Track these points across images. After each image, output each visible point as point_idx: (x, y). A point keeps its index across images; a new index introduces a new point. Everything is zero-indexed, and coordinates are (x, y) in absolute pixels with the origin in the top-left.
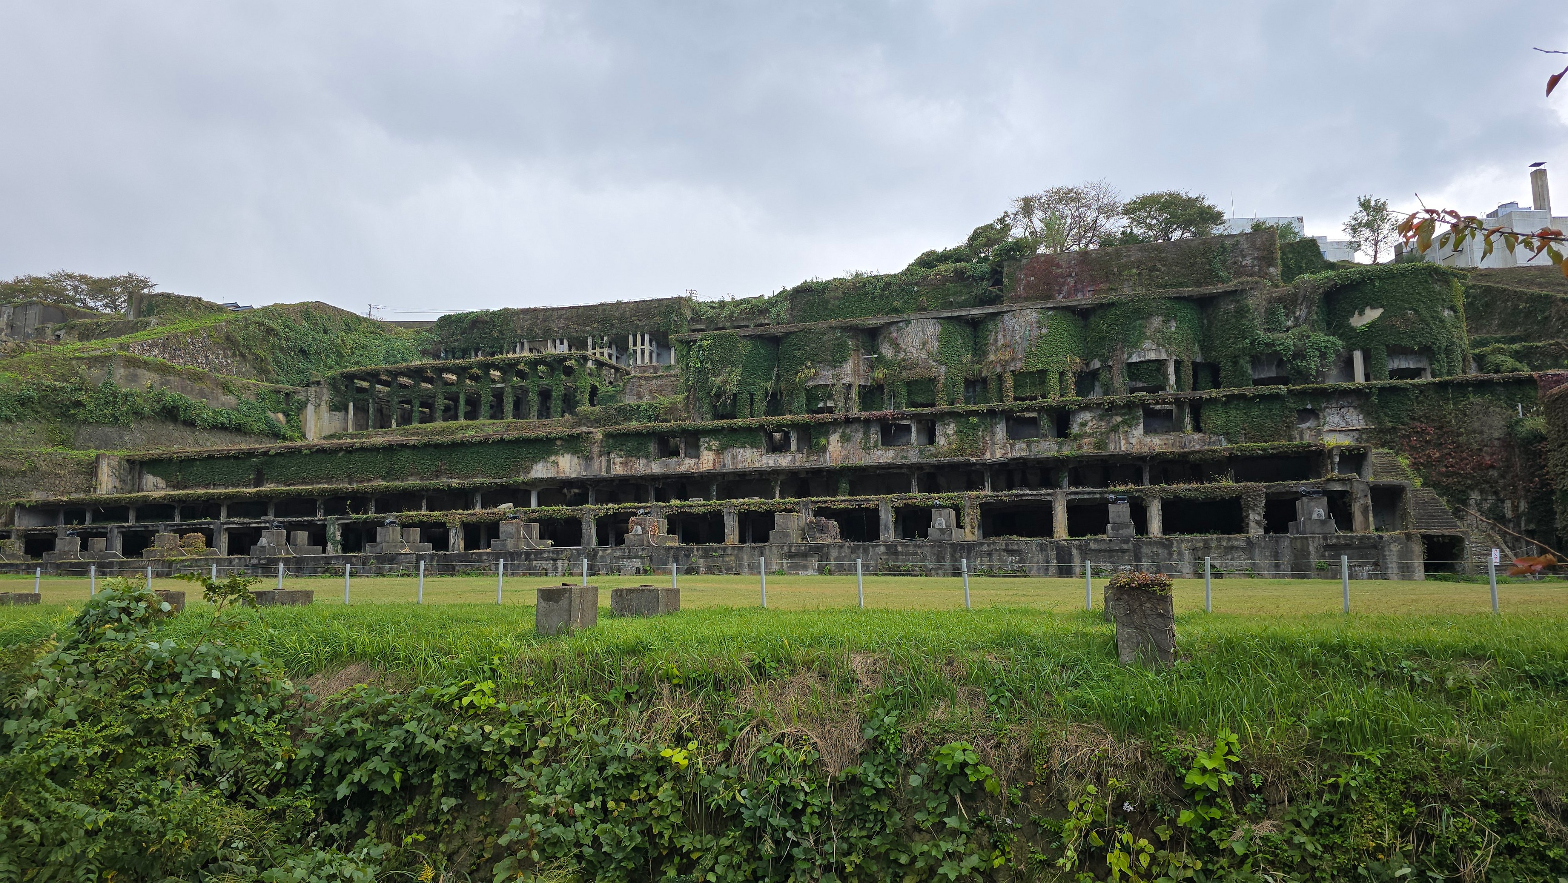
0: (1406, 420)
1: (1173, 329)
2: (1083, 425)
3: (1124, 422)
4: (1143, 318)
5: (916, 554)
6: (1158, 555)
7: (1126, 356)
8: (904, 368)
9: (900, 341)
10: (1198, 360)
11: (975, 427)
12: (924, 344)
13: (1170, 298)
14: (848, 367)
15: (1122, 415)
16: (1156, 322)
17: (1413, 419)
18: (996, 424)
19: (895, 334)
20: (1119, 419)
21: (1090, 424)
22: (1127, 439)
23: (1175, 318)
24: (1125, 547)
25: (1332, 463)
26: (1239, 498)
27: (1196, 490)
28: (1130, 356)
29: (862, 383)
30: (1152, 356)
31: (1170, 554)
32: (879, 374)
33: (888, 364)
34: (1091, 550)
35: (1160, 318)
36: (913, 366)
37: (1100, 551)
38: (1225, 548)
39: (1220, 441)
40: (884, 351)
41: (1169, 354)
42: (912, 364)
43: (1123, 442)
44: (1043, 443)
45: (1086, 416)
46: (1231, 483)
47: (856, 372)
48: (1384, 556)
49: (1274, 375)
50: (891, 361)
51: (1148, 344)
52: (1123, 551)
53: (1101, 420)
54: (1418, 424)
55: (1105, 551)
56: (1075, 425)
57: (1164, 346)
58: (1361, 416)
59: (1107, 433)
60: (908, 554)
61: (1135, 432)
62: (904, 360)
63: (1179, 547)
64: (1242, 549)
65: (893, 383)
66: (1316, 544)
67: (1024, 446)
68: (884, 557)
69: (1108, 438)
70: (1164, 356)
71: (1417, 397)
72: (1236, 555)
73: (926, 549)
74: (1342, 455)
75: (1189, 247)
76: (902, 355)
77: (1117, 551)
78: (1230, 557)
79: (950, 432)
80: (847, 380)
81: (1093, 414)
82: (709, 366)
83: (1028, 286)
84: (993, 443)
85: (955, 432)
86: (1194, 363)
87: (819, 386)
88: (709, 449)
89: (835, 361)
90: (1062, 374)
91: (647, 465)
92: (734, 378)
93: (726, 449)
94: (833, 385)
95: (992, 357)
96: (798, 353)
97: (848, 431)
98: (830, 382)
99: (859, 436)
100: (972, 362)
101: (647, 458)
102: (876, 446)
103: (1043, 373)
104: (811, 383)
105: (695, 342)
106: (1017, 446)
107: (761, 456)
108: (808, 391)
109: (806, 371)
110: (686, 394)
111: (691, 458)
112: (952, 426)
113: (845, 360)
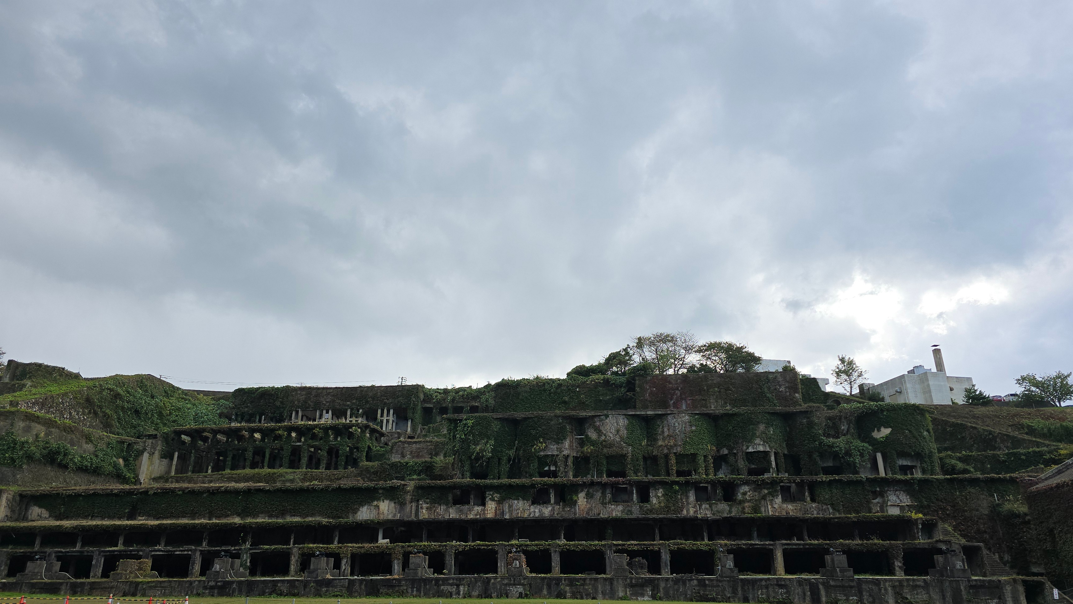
0: (934, 500)
1: (772, 432)
2: (744, 494)
3: (769, 493)
4: (754, 425)
5: (719, 586)
7: (745, 448)
8: (605, 446)
9: (602, 428)
10: (786, 452)
11: (676, 492)
12: (618, 431)
14: (567, 444)
15: (767, 489)
16: (762, 427)
17: (938, 500)
18: (689, 490)
19: (598, 423)
20: (766, 491)
21: (749, 494)
22: (772, 505)
23: (772, 426)
26: (887, 551)
28: (748, 448)
29: (575, 455)
30: (761, 448)
32: (588, 449)
33: (593, 443)
35: (764, 425)
36: (611, 445)
39: (828, 509)
40: (589, 434)
41: (771, 448)
42: (610, 444)
43: (769, 507)
44: (719, 505)
45: (745, 488)
46: (881, 541)
47: (571, 446)
48: (1004, 593)
49: (831, 465)
50: (595, 441)
51: (758, 441)
53: (755, 491)
54: (942, 504)
56: (739, 494)
57: (767, 443)
58: (908, 497)
59: (759, 501)
60: (713, 586)
61: (776, 500)
62: (605, 441)
65: (597, 456)
67: (708, 506)
68: (697, 588)
69: (760, 503)
70: (768, 449)
73: (725, 583)
74: (923, 524)
76: (603, 438)
79: (660, 495)
80: (566, 452)
81: (749, 487)
82: (471, 438)
83: (651, 393)
84: (688, 504)
85: (663, 495)
86: (784, 455)
87: (547, 456)
88: (492, 499)
89: (559, 439)
90: (705, 457)
91: (446, 510)
92: (489, 447)
93: (505, 500)
94: (557, 455)
95: (660, 443)
96: (533, 432)
97: (591, 491)
98: (555, 453)
99: (598, 495)
100: (648, 445)
101: (446, 505)
102: (609, 502)
103: (694, 456)
104: (542, 453)
105: (461, 420)
106: (703, 506)
107: (530, 506)
108: (539, 458)
109: (539, 445)
110: (454, 457)
111: (478, 505)
112: (661, 490)
113: (565, 439)
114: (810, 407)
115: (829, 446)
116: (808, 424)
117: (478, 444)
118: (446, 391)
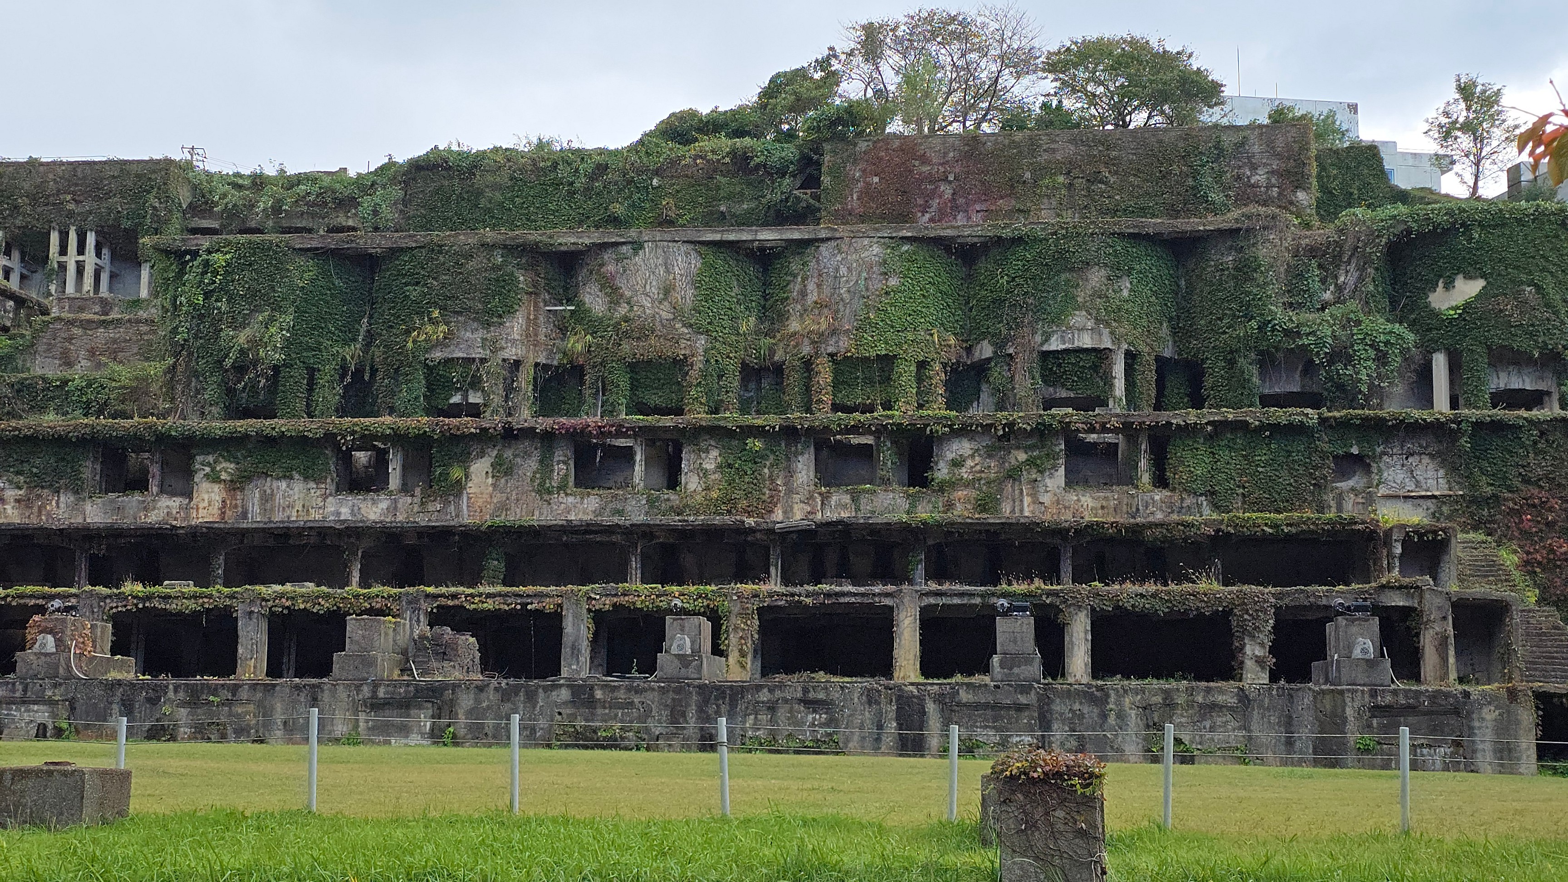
0: (1517, 482)
1: (1125, 293)
2: (957, 463)
3: (1031, 462)
4: (1072, 270)
5: (631, 704)
6: (1082, 716)
7: (1038, 338)
8: (627, 335)
9: (620, 282)
10: (1167, 353)
11: (756, 459)
12: (668, 290)
13: (1121, 235)
14: (516, 326)
15: (1026, 449)
16: (1096, 277)
17: (1526, 481)
18: (796, 454)
19: (611, 267)
20: (1022, 456)
21: (970, 463)
22: (1034, 495)
23: (1129, 273)
24: (1023, 699)
25: (1390, 555)
26: (1227, 613)
27: (1154, 596)
28: (1046, 340)
29: (542, 360)
30: (1086, 341)
31: (1104, 716)
32: (577, 343)
33: (594, 326)
34: (959, 704)
35: (1103, 272)
36: (644, 333)
37: (977, 706)
38: (1201, 706)
39: (1199, 506)
40: (587, 299)
41: (1116, 340)
42: (642, 328)
43: (1027, 500)
44: (882, 495)
45: (962, 447)
46: (1216, 586)
47: (530, 338)
48: (1471, 728)
49: (1296, 389)
50: (601, 320)
51: (1079, 318)
52: (1020, 708)
53: (990, 456)
54: (1536, 491)
55: (986, 706)
56: (941, 464)
57: (1107, 324)
58: (1441, 473)
59: (1000, 482)
60: (614, 705)
61: (1048, 481)
62: (626, 319)
63: (1118, 703)
64: (1231, 709)
65: (603, 364)
66: (1357, 704)
67: (846, 499)
68: (566, 711)
69: (1001, 491)
70: (1107, 343)
71: (1535, 443)
72: (1219, 721)
73: (650, 695)
74: (1406, 543)
75: (1160, 142)
76: (623, 310)
77: (1008, 708)
78: (1208, 724)
79: (709, 465)
80: (511, 353)
81: (974, 445)
82: (223, 306)
83: (868, 193)
84: (790, 491)
85: (720, 467)
86: (1159, 359)
87: (449, 362)
88: (214, 478)
89: (490, 312)
90: (922, 365)
91: (75, 507)
92: (277, 334)
93: (249, 479)
94: (483, 361)
95: (794, 325)
96: (414, 292)
97: (508, 454)
98: (478, 353)
99: (530, 465)
100: (758, 332)
101: (76, 492)
102: (563, 487)
103: (887, 361)
104: (438, 355)
105: (195, 254)
106: (834, 499)
107: (325, 497)
108: (430, 369)
109: (429, 328)
110: (171, 361)
111: (173, 494)
112: (714, 453)
113: (510, 311)
114: (1249, 217)
115: (1287, 333)
116: (1236, 269)
117: (244, 326)
118: (258, 181)
